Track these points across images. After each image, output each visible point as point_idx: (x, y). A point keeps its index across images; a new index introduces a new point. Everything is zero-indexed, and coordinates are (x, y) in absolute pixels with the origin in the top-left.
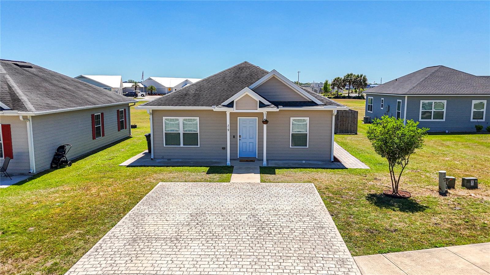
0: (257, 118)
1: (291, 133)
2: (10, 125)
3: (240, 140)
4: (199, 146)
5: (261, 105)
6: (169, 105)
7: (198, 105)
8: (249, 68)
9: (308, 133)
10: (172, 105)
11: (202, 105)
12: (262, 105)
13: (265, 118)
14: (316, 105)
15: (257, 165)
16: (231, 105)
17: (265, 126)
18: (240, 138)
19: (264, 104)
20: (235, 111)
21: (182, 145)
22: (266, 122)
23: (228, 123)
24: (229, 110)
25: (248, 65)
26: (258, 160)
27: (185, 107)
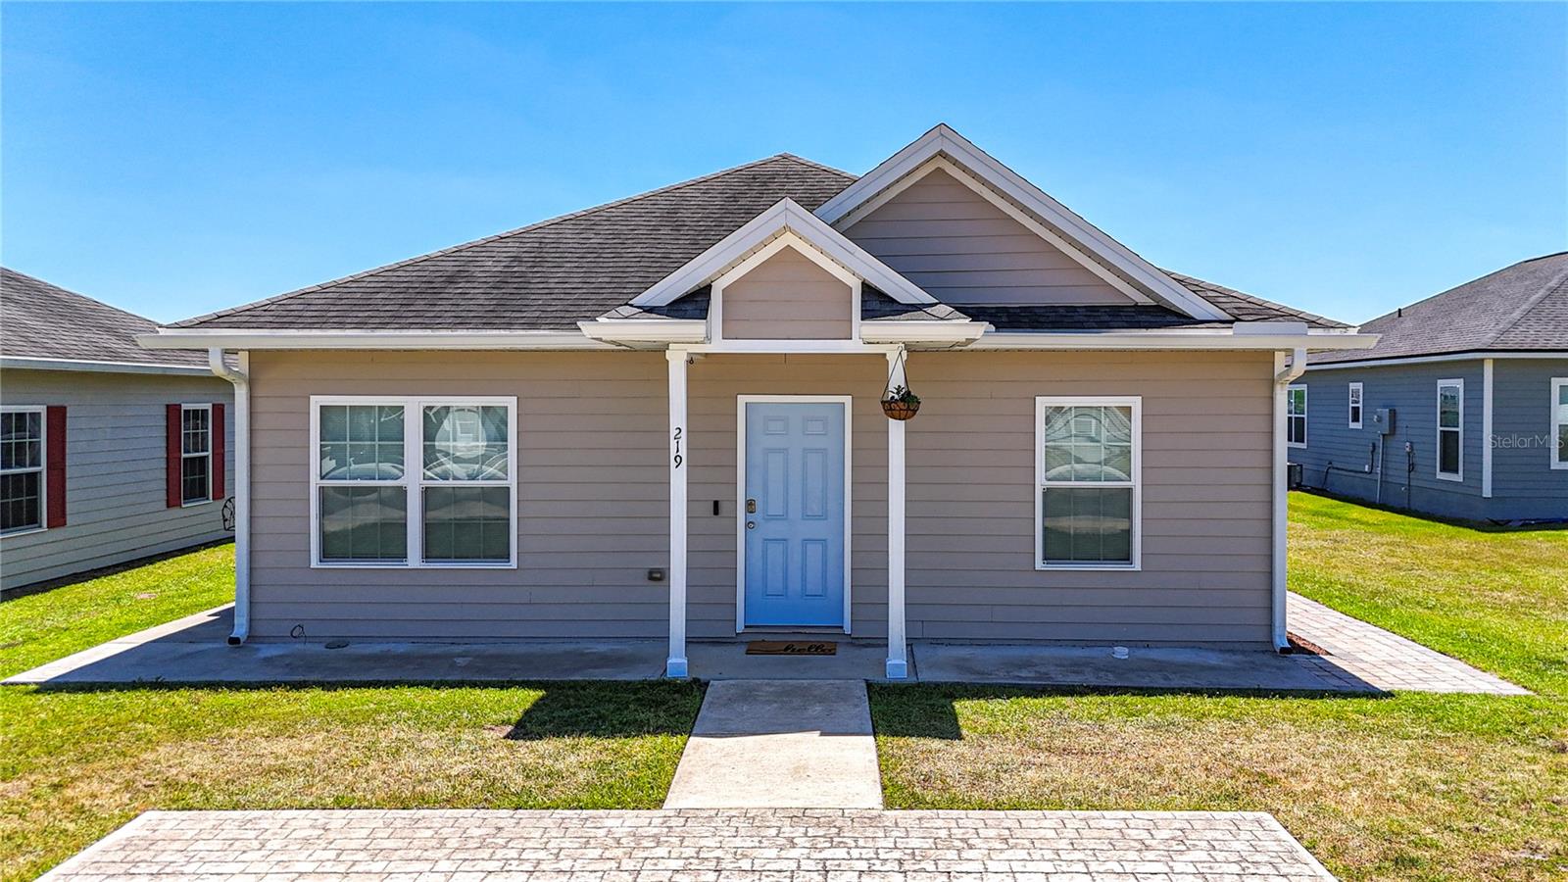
0: (847, 400)
1: (1041, 482)
3: (748, 525)
4: (514, 564)
5: (875, 305)
6: (341, 325)
7: (509, 326)
8: (802, 176)
9: (1136, 482)
10: (360, 325)
11: (532, 325)
12: (877, 304)
13: (897, 379)
15: (848, 673)
16: (692, 305)
17: (897, 429)
18: (752, 517)
19: (892, 301)
20: (719, 346)
21: (414, 559)
22: (904, 405)
23: (678, 415)
24: (684, 339)
25: (799, 168)
26: (855, 642)
27: (429, 332)
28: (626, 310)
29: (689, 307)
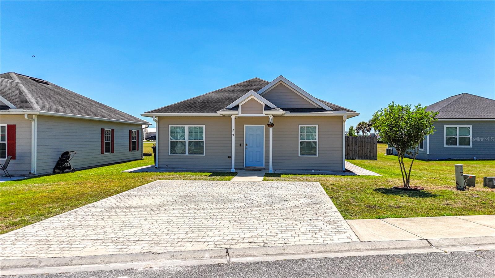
0: (264, 125)
1: (300, 140)
2: (15, 125)
3: (246, 148)
4: (204, 155)
5: (267, 108)
6: (175, 112)
7: (204, 112)
8: (259, 82)
9: (317, 141)
10: (178, 112)
11: (208, 112)
13: (271, 121)
14: (325, 110)
15: (264, 172)
17: (271, 129)
19: (269, 107)
20: (240, 115)
21: (187, 154)
22: (271, 125)
23: (233, 127)
24: (234, 114)
26: (265, 169)
27: (190, 113)
28: (224, 109)
29: (235, 109)
